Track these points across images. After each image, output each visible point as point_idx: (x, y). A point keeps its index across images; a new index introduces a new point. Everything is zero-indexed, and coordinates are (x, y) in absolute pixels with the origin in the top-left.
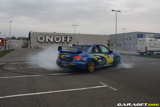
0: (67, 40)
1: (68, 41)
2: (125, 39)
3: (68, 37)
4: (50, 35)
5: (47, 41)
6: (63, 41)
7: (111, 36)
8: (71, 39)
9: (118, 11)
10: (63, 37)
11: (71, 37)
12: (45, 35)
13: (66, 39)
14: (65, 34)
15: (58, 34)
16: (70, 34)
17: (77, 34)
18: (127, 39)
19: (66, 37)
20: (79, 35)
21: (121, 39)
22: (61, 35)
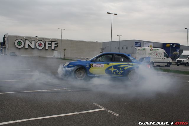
0: (52, 46)
1: (53, 48)
2: (121, 48)
3: (53, 43)
4: (30, 40)
5: (27, 47)
6: (47, 48)
7: (104, 43)
8: (56, 46)
9: (114, 14)
10: (47, 43)
11: (57, 43)
12: (25, 39)
13: (50, 45)
14: (49, 39)
15: (41, 39)
16: (55, 39)
17: (64, 40)
18: (123, 48)
19: (51, 42)
20: (67, 40)
21: (115, 47)
22: (44, 40)
